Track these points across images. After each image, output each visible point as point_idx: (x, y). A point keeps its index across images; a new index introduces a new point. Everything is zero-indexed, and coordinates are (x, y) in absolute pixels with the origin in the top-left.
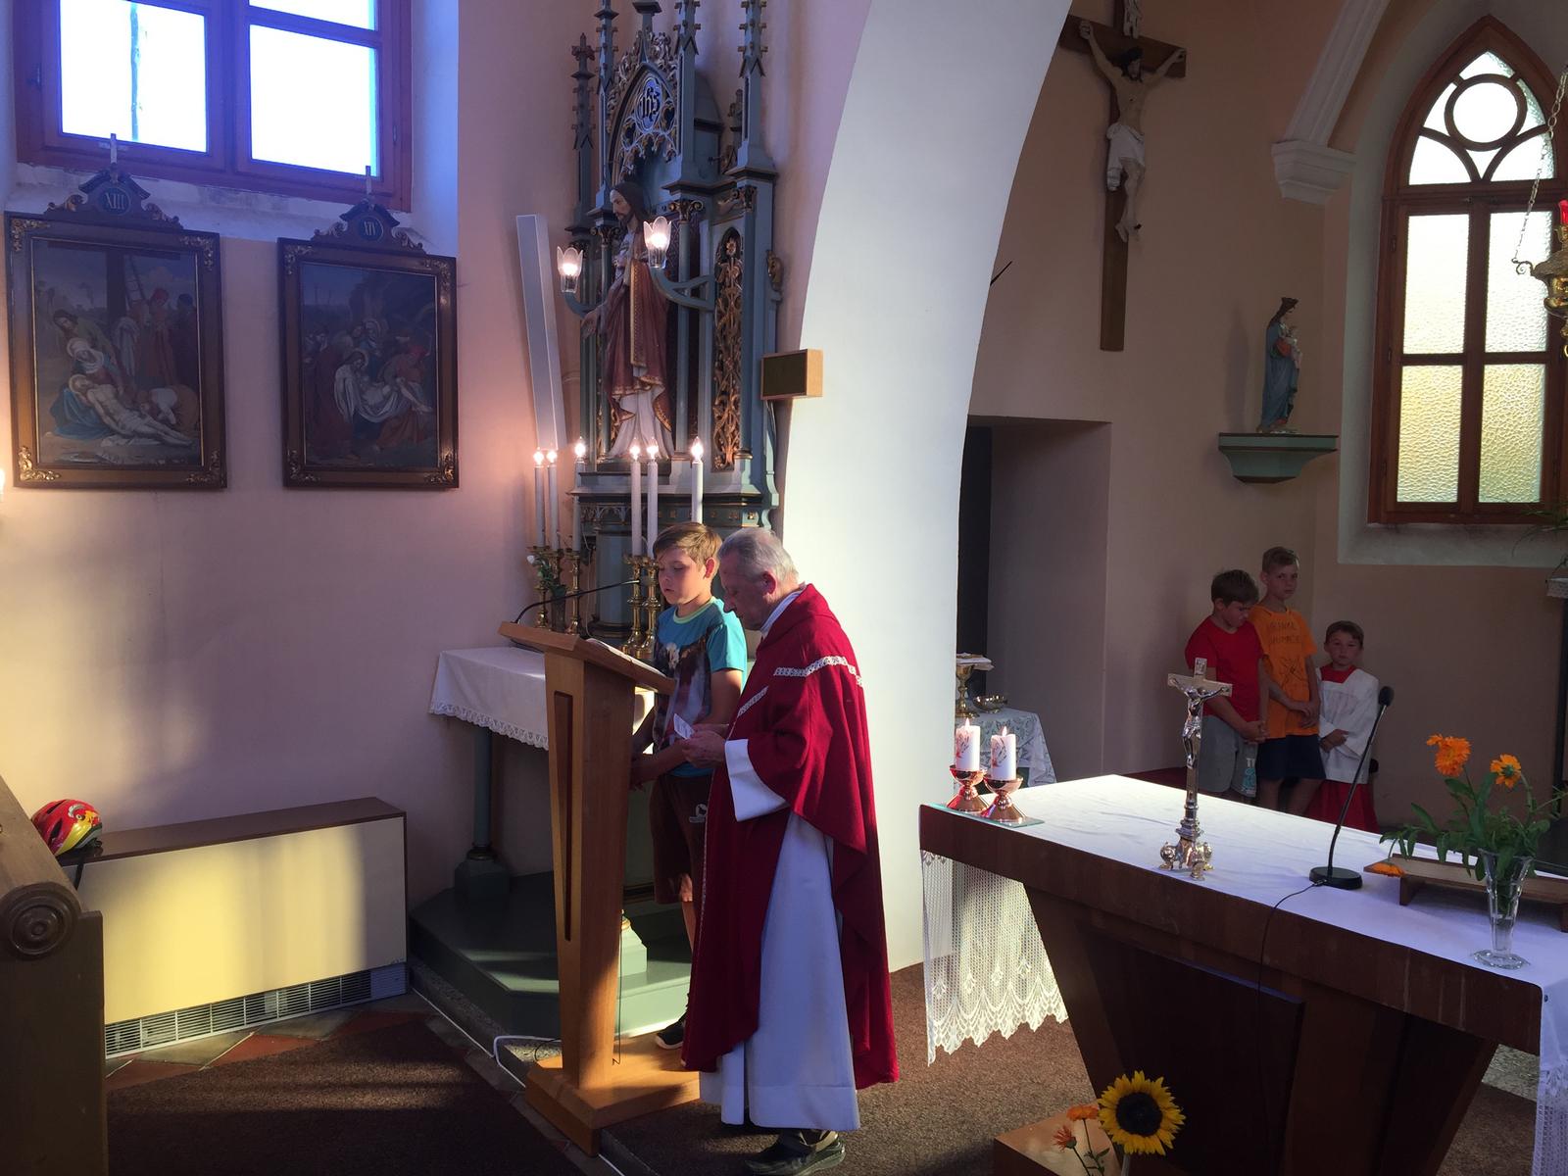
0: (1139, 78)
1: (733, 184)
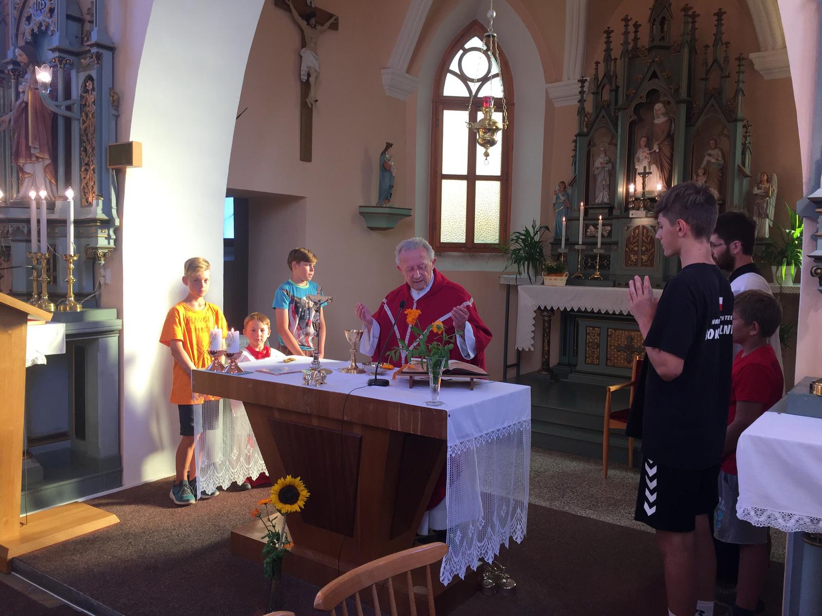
0: (315, 27)
1: (89, 51)
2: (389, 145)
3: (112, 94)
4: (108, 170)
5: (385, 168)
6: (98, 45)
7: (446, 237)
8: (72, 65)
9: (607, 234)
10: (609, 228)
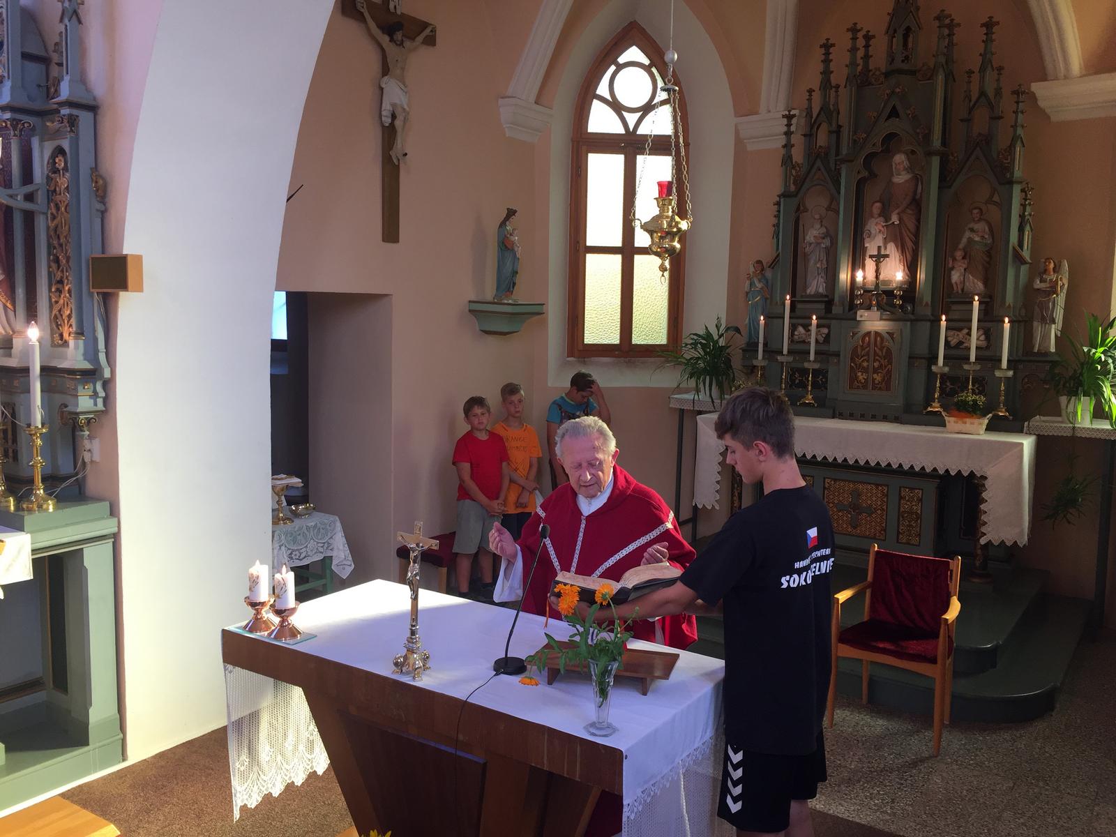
2: (511, 213)
3: (94, 178)
4: (91, 295)
5: (505, 246)
6: (70, 104)
7: (591, 337)
8: (33, 130)
9: (823, 339)
10: (825, 331)
